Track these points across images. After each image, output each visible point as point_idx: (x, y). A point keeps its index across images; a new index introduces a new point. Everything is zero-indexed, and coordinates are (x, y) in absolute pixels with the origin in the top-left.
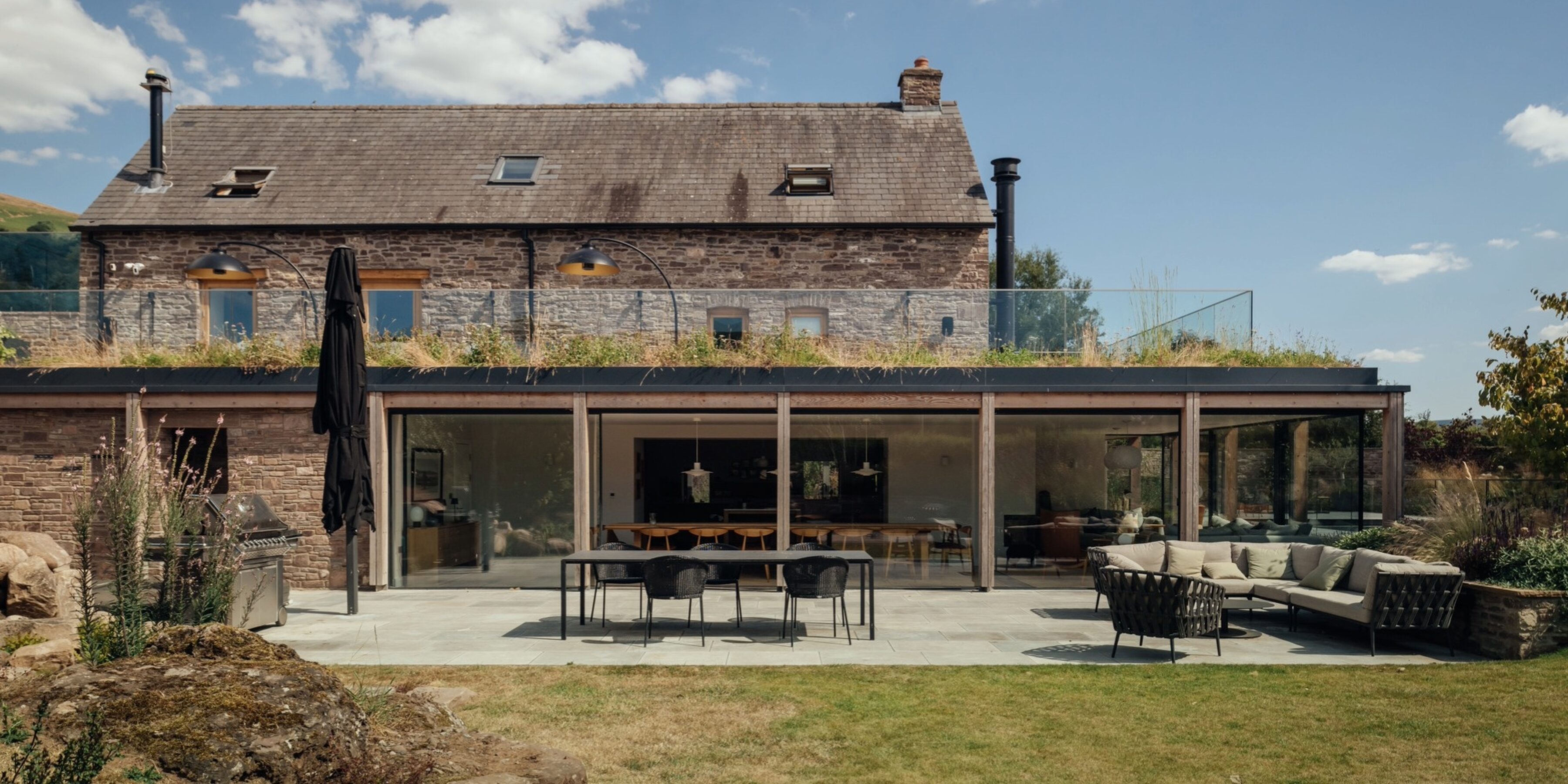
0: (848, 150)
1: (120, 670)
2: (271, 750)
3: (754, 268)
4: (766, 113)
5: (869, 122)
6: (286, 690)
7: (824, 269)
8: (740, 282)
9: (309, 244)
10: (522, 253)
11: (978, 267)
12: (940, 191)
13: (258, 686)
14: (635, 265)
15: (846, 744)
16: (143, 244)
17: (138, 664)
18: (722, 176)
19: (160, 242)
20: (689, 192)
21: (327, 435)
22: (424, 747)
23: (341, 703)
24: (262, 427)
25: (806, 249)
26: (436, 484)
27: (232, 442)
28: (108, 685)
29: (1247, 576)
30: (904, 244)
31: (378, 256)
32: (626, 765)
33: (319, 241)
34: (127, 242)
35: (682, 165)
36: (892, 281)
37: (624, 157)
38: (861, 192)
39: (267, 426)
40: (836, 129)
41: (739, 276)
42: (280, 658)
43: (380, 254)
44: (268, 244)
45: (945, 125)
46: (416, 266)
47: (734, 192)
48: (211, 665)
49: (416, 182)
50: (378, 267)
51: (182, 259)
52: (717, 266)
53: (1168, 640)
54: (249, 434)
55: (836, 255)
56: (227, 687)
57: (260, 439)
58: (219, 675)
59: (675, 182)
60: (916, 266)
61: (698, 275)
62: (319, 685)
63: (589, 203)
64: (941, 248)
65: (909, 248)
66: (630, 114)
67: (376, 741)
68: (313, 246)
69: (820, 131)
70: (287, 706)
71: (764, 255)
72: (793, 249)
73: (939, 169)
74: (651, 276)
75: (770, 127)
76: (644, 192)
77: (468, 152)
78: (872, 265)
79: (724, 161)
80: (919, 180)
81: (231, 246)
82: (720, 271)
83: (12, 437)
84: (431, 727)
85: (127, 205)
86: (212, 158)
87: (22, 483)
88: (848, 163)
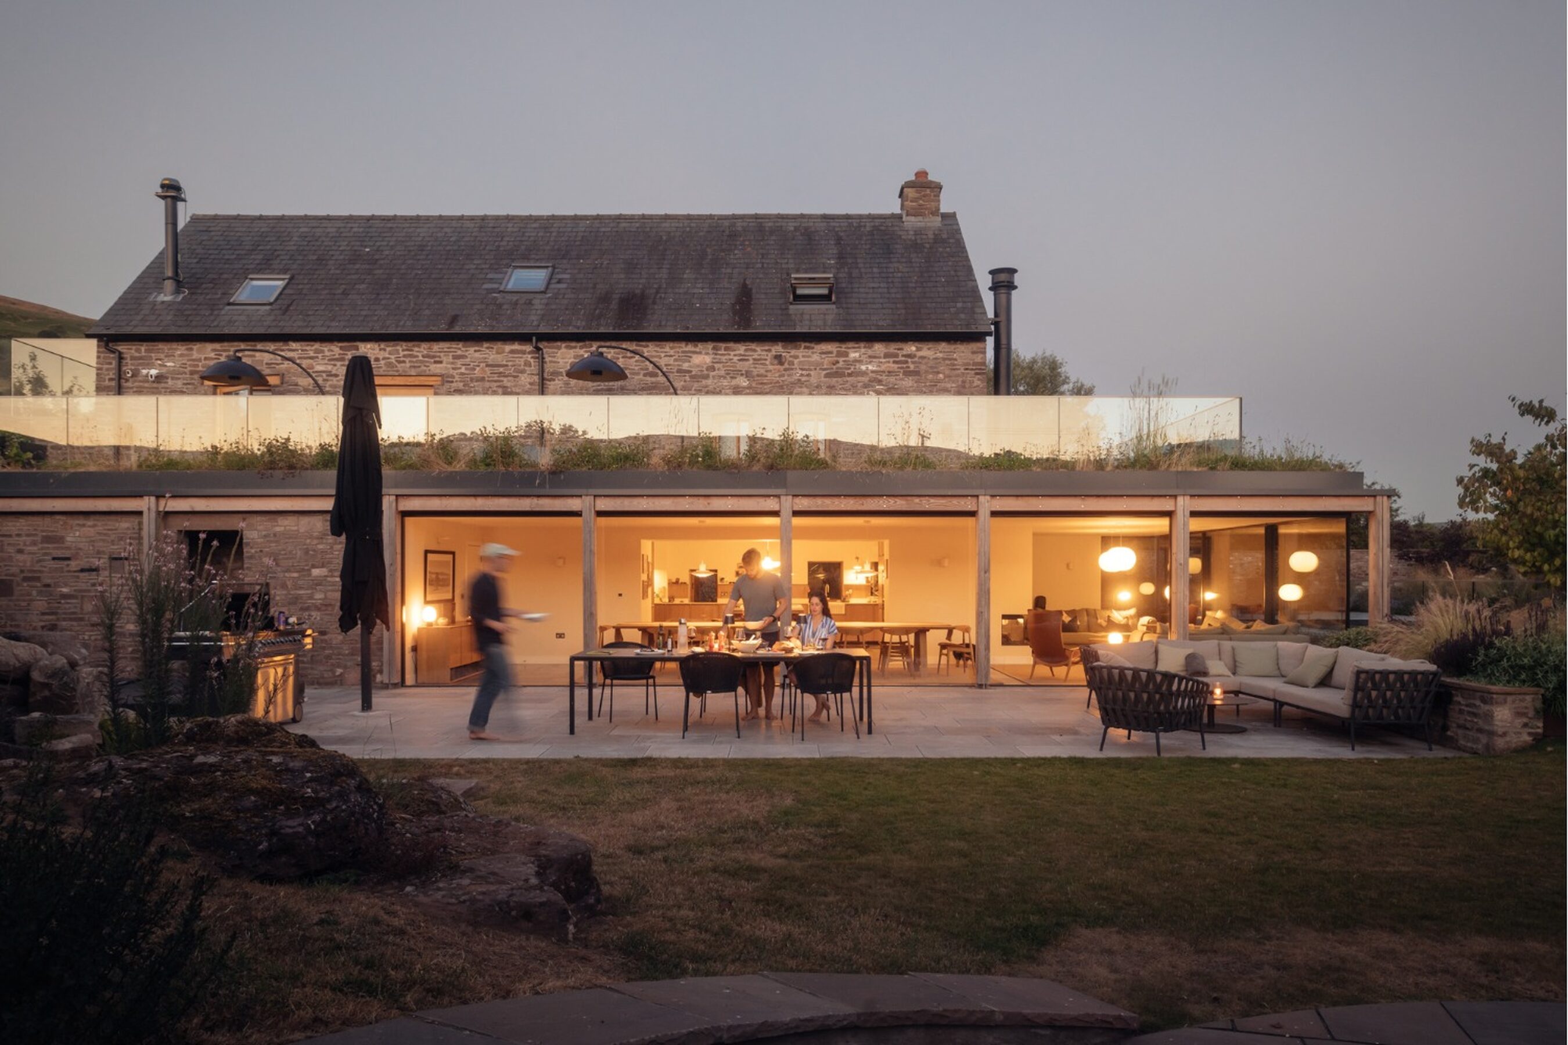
0: (850, 261)
1: (151, 757)
2: (295, 830)
3: (758, 376)
4: (770, 224)
5: (871, 233)
6: (308, 775)
7: (827, 376)
8: (744, 388)
9: (322, 352)
10: (532, 361)
11: (977, 374)
12: (939, 300)
13: (281, 771)
14: (642, 372)
15: (840, 830)
16: (158, 351)
17: (167, 753)
18: (726, 285)
19: (176, 349)
20: (695, 301)
21: (343, 537)
22: (438, 830)
23: (359, 788)
24: (278, 529)
25: (809, 357)
26: (448, 585)
27: (248, 544)
28: (141, 770)
29: (1234, 674)
30: (905, 353)
31: (390, 363)
32: (630, 850)
33: (333, 347)
34: (143, 349)
35: (688, 275)
36: (893, 388)
37: (631, 267)
38: (862, 301)
39: (282, 529)
40: (839, 240)
41: (743, 382)
42: (301, 747)
43: (393, 361)
44: (282, 350)
45: (945, 236)
46: (428, 373)
47: (738, 301)
48: (237, 752)
49: (428, 291)
50: (391, 373)
51: (198, 366)
52: (722, 373)
53: (1154, 734)
54: (265, 536)
55: (838, 362)
56: (253, 773)
57: (276, 542)
58: (245, 761)
59: (681, 291)
60: (916, 373)
61: (704, 382)
62: (339, 771)
63: (597, 312)
64: (940, 355)
65: (909, 356)
66: (637, 225)
67: (393, 824)
68: (327, 353)
69: (823, 242)
70: (309, 790)
71: (768, 362)
72: (796, 357)
73: (938, 279)
74: (658, 383)
75: (774, 238)
76: (650, 301)
77: (479, 262)
78: (873, 372)
79: (729, 271)
80: (919, 290)
81: (247, 353)
82: (725, 378)
83: (29, 539)
84: (444, 813)
85: (143, 312)
86: (227, 266)
87: (39, 584)
88: (850, 274)
